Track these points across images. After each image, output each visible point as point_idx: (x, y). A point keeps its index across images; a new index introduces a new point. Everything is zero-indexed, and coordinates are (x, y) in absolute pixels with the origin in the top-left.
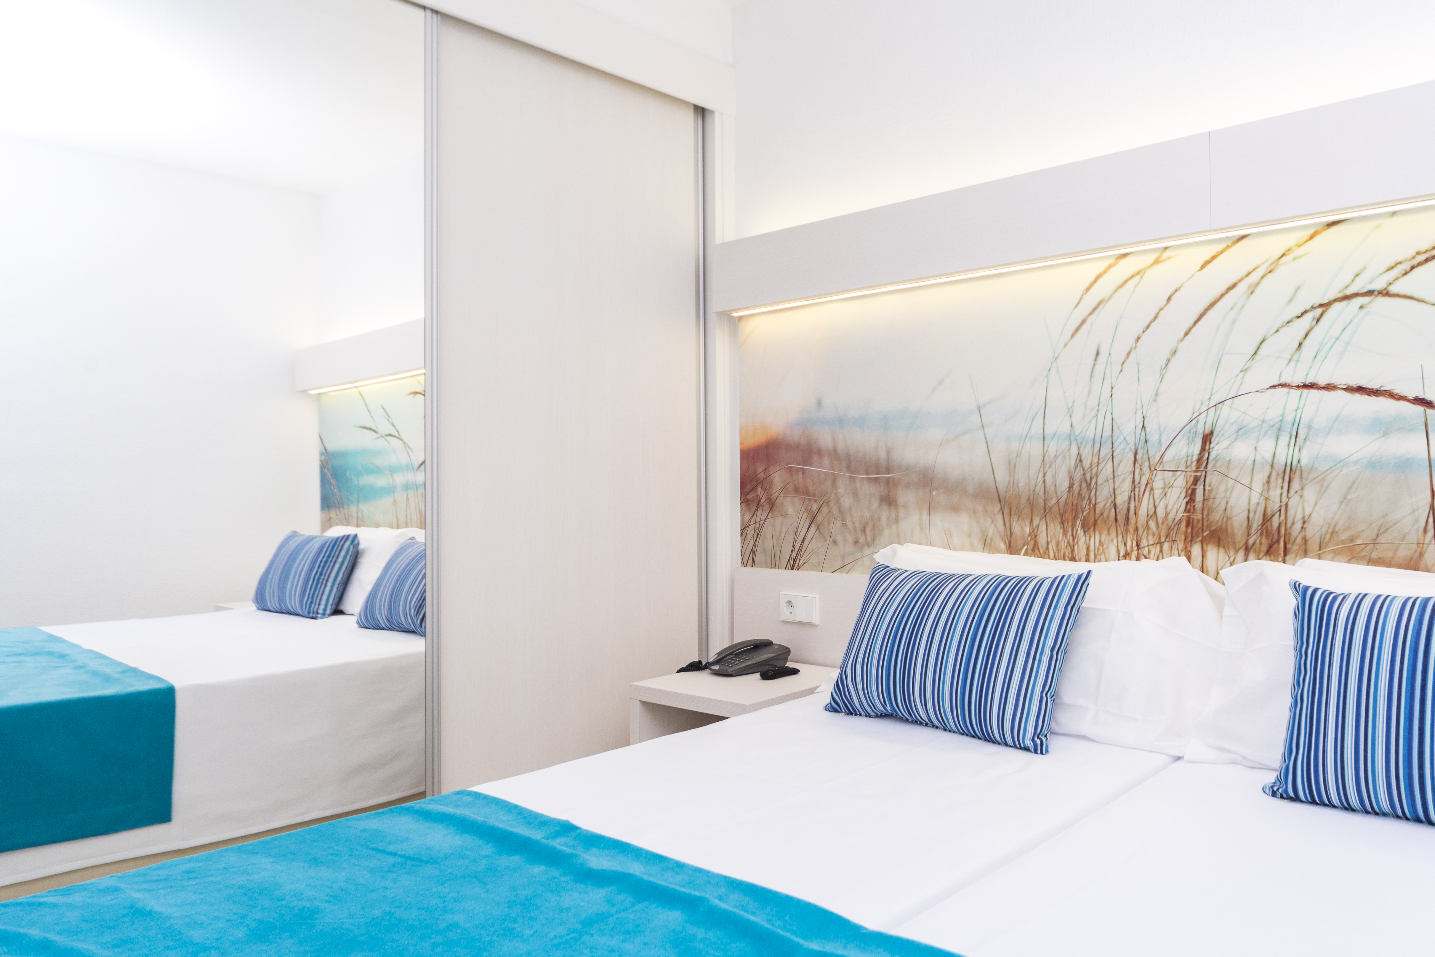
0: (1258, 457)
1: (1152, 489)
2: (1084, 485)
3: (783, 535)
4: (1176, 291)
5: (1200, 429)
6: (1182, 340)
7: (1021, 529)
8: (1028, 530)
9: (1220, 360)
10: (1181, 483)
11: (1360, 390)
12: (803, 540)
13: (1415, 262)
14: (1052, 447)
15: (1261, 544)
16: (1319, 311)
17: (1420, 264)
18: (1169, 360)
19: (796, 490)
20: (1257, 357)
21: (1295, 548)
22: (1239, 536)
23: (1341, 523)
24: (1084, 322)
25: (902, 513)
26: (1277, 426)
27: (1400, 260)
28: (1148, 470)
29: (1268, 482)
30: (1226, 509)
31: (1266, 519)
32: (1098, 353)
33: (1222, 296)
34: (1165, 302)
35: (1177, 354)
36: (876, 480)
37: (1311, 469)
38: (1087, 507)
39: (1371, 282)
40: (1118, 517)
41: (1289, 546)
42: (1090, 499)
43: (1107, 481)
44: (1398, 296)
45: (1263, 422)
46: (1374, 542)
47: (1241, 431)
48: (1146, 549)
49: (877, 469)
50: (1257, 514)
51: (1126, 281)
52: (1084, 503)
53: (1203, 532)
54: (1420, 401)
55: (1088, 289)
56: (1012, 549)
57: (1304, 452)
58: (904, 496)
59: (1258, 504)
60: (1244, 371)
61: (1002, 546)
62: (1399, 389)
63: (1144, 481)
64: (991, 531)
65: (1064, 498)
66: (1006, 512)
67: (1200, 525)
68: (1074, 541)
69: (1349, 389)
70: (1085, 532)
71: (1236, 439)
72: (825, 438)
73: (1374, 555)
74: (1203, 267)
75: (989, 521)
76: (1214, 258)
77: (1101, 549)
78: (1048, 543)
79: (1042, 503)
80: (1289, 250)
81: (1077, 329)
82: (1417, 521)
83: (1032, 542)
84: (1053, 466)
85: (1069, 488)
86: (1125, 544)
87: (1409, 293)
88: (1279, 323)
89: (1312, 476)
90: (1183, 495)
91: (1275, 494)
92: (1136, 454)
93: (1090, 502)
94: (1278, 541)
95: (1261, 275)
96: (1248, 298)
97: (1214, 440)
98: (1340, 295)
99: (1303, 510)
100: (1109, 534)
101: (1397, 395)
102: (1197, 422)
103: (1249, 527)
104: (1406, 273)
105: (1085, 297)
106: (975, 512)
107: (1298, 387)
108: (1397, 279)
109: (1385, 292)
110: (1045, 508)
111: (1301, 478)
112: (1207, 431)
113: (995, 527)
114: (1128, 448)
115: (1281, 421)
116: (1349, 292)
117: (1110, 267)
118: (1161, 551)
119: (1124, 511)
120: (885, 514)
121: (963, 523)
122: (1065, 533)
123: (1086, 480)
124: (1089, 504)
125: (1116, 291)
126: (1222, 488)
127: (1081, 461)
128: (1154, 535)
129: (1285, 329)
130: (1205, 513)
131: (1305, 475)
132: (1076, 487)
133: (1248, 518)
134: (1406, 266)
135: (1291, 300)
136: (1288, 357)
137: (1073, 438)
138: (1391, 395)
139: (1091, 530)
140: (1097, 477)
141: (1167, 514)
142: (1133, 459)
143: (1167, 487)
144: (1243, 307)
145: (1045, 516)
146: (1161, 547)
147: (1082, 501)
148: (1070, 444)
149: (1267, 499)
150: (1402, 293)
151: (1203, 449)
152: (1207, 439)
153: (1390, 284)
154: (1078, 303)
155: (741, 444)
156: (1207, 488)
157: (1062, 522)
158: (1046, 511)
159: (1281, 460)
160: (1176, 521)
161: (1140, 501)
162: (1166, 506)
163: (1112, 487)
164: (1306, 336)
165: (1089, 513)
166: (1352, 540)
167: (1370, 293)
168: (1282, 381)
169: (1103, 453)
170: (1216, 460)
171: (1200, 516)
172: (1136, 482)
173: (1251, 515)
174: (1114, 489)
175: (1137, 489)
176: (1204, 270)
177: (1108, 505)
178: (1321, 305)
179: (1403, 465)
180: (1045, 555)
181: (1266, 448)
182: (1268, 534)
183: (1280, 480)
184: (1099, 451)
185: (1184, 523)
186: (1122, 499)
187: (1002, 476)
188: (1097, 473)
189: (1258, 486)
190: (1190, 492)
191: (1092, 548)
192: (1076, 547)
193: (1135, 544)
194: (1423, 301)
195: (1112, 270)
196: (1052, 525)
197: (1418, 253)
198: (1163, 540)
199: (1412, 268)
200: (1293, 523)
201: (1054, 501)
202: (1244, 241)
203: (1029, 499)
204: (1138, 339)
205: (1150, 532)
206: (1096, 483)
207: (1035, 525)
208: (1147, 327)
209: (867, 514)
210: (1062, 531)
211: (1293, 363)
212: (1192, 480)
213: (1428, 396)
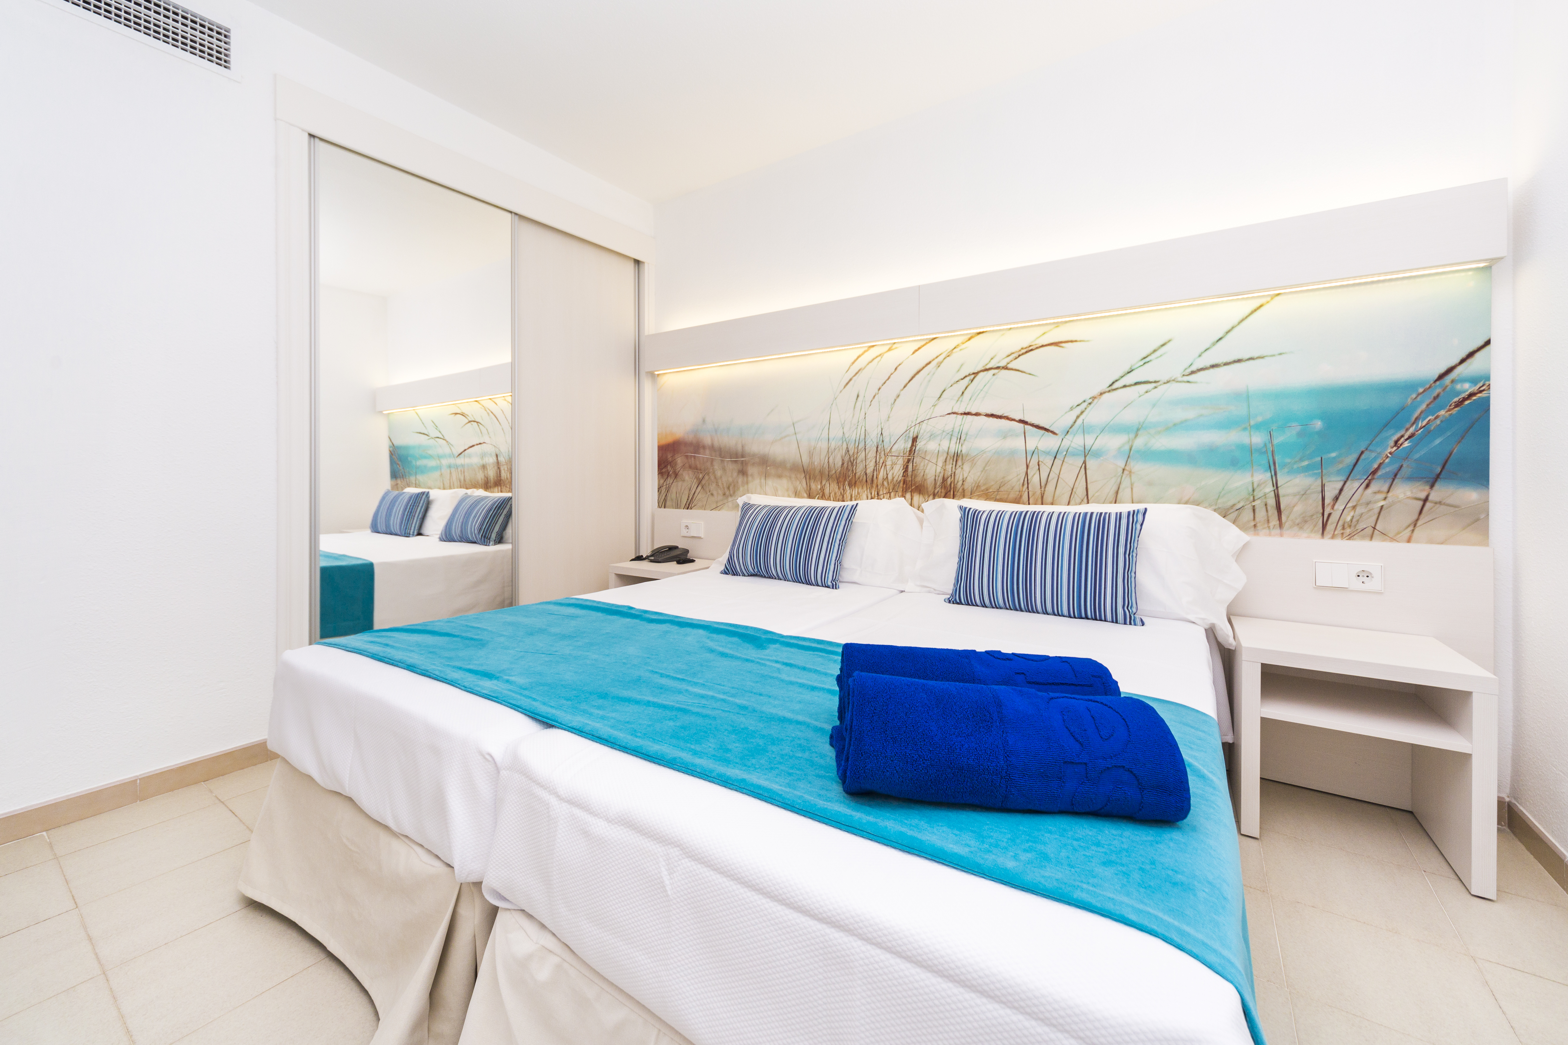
0: (941, 449)
1: (885, 465)
2: (850, 463)
3: (682, 491)
4: (900, 365)
5: (911, 436)
6: (902, 390)
7: (816, 486)
8: (819, 487)
9: (922, 400)
10: (900, 462)
11: (992, 416)
12: (694, 494)
13: (1021, 353)
14: (833, 444)
15: (941, 492)
16: (973, 376)
17: (1023, 354)
18: (895, 400)
19: (690, 467)
20: (941, 399)
21: (958, 494)
22: (930, 488)
23: (982, 481)
24: (851, 380)
25: (750, 478)
26: (951, 433)
27: (1013, 352)
28: (884, 456)
29: (945, 461)
30: (924, 475)
31: (944, 480)
32: (858, 396)
33: (924, 368)
34: (894, 370)
35: (900, 397)
36: (736, 462)
37: (967, 455)
38: (851, 475)
39: (999, 362)
40: (868, 480)
41: (955, 493)
42: (853, 470)
43: (862, 461)
44: (1012, 369)
45: (943, 431)
46: (998, 491)
47: (932, 436)
48: (882, 496)
49: (736, 455)
50: (940, 478)
51: (873, 359)
52: (850, 473)
53: (912, 487)
54: (1022, 421)
55: (853, 363)
56: (810, 496)
57: (964, 446)
58: (751, 470)
59: (940, 472)
60: (934, 406)
61: (805, 495)
62: (1012, 416)
63: (881, 461)
64: (799, 488)
65: (839, 470)
66: (808, 477)
67: (910, 483)
68: (844, 492)
69: (987, 415)
70: (850, 487)
71: (930, 440)
72: (707, 441)
73: (998, 497)
74: (913, 353)
75: (798, 482)
76: (919, 348)
77: (858, 496)
78: (830, 493)
79: (827, 473)
80: (958, 345)
81: (847, 384)
82: (1019, 480)
83: (822, 493)
84: (833, 454)
85: (842, 465)
86: (871, 494)
87: (1017, 368)
88: (952, 382)
89: (967, 458)
90: (902, 468)
91: (949, 467)
92: (877, 448)
93: (853, 472)
94: (950, 491)
95: (944, 357)
96: (937, 369)
97: (918, 440)
98: (983, 369)
99: (963, 475)
100: (862, 488)
101: (1010, 418)
102: (910, 431)
103: (935, 484)
104: (1016, 358)
105: (851, 367)
106: (790, 478)
107: (961, 414)
108: (1011, 361)
109: (1005, 367)
110: (829, 475)
111: (962, 459)
112: (914, 436)
113: (801, 485)
114: (873, 445)
115: (953, 431)
116: (988, 367)
117: (865, 351)
118: (890, 497)
119: (871, 477)
120: (740, 480)
121: (784, 482)
122: (839, 488)
123: (851, 461)
124: (852, 473)
125: (868, 364)
126: (922, 464)
127: (848, 451)
128: (886, 489)
129: (955, 385)
130: (913, 477)
131: (964, 458)
132: (845, 465)
133: (935, 480)
134: (1016, 355)
135: (958, 371)
136: (957, 399)
137: (844, 439)
138: (1007, 418)
139: (853, 487)
140: (857, 459)
141: (893, 478)
142: (876, 450)
143: (893, 464)
144: (934, 374)
145: (829, 480)
146: (890, 495)
147: (849, 471)
148: (843, 443)
149: (945, 470)
150: (1014, 368)
151: (912, 445)
152: (915, 440)
153: (1008, 363)
154: (848, 370)
155: (658, 442)
156: (914, 464)
157: (838, 483)
158: (829, 477)
159: (952, 451)
160: (898, 481)
161: (879, 472)
162: (893, 474)
163: (865, 465)
164: (966, 388)
165: (852, 478)
166: (987, 490)
167: (998, 368)
168: (954, 411)
169: (860, 448)
170: (919, 450)
171: (910, 479)
172: (877, 462)
173: (937, 478)
174: (866, 466)
175: (878, 465)
176: (914, 354)
177: (862, 474)
178: (974, 373)
179: (1013, 453)
180: (829, 499)
181: (945, 445)
182: (945, 487)
183: (952, 460)
184: (858, 446)
185: (902, 483)
186: (870, 471)
187: (805, 459)
188: (857, 457)
189: (940, 464)
190: (905, 467)
191: (853, 495)
192: (845, 495)
193: (876, 493)
194: (1024, 372)
195: (866, 354)
196: (832, 484)
197: (1022, 349)
198: (891, 491)
199: (1019, 356)
200: (958, 482)
201: (834, 472)
202: (935, 340)
203: (820, 471)
204: (879, 389)
205: (884, 487)
206: (856, 462)
207: (823, 484)
208: (884, 383)
209: (730, 479)
210: (837, 487)
211: (959, 402)
212: (906, 460)
213: (1026, 419)
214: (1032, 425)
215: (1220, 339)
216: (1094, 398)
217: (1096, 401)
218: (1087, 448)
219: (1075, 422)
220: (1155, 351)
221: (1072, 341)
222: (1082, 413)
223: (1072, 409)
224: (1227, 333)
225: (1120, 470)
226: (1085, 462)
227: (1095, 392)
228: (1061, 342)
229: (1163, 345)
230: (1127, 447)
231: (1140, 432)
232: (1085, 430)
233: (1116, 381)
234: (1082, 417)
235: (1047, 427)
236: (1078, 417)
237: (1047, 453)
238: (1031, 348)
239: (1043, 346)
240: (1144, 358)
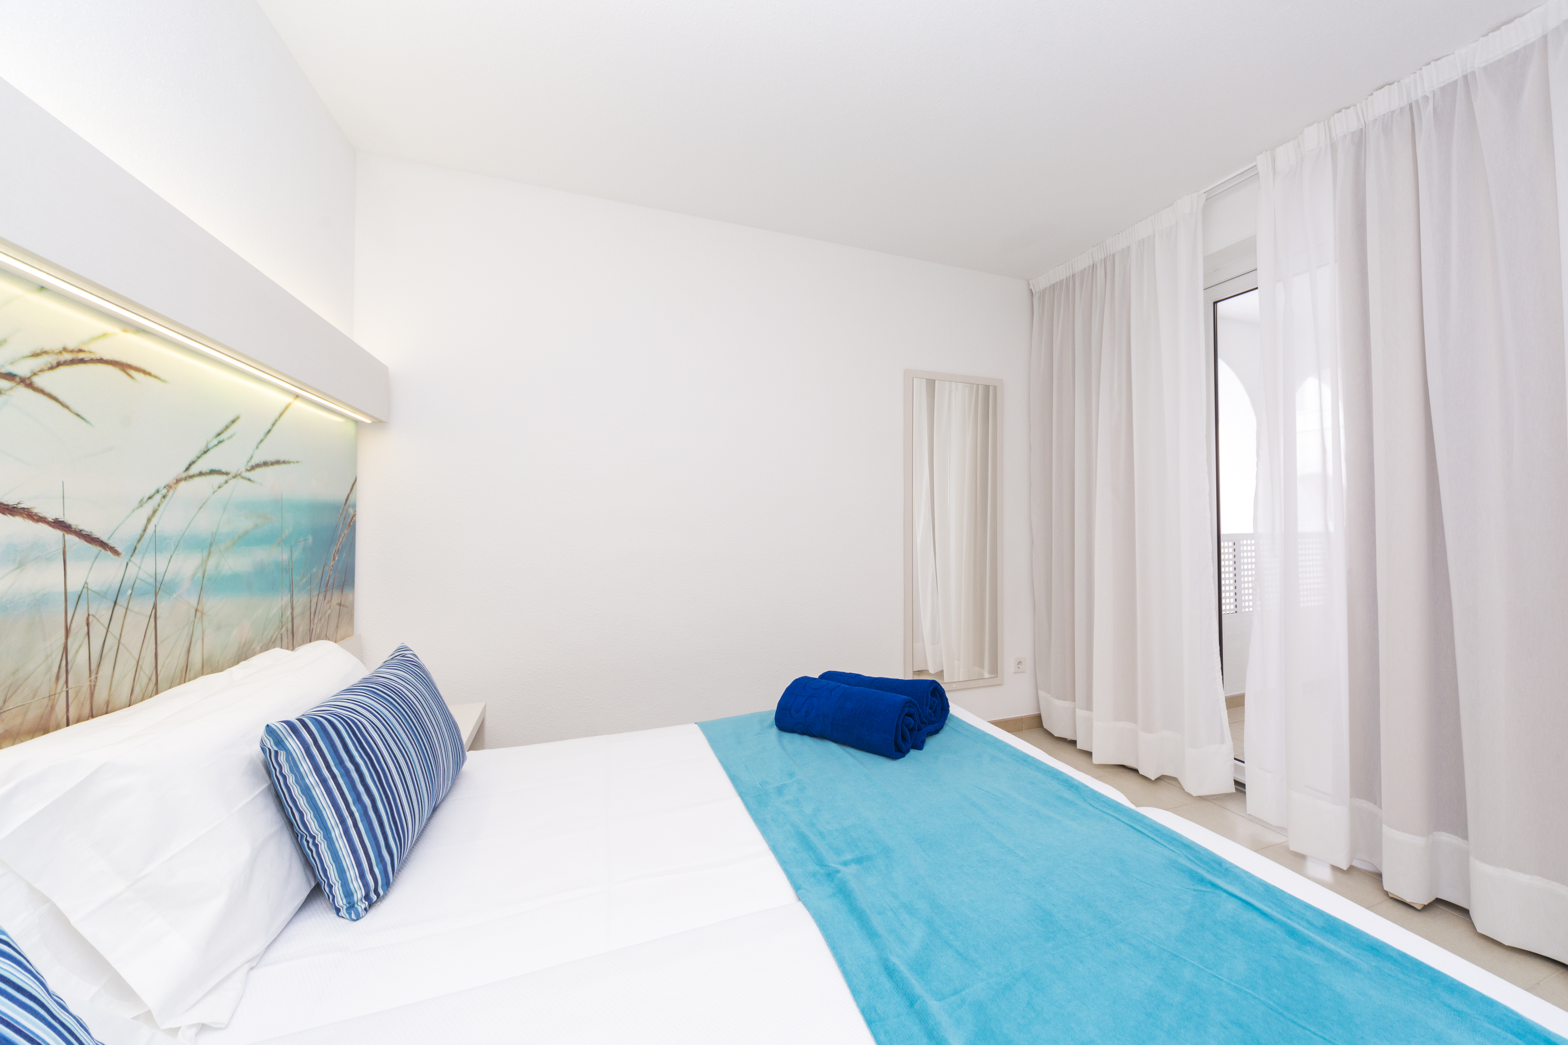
13: (62, 358)
17: (66, 363)
27: (47, 348)
39: (12, 363)
44: (41, 391)
54: (60, 525)
62: (39, 509)
82: (50, 668)
87: (55, 393)
101: (36, 515)
104: (52, 368)
108: (42, 371)
109: (28, 382)
134: (52, 359)
138: (29, 515)
150: (48, 389)
153: (35, 374)
179: (39, 602)
194: (67, 407)
197: (65, 349)
199: (59, 364)
213: (69, 520)
214: (80, 534)
215: (269, 431)
216: (169, 487)
217: (171, 492)
218: (159, 578)
219: (145, 530)
220: (227, 427)
221: (145, 372)
222: (155, 512)
223: (141, 504)
224: (273, 425)
225: (193, 611)
226: (155, 607)
227: (170, 479)
228: (130, 367)
229: (233, 422)
230: (200, 574)
231: (213, 548)
232: (158, 545)
233: (193, 462)
234: (154, 521)
235: (104, 538)
236: (149, 520)
237: (102, 595)
238: (81, 356)
239: (101, 361)
240: (219, 435)
